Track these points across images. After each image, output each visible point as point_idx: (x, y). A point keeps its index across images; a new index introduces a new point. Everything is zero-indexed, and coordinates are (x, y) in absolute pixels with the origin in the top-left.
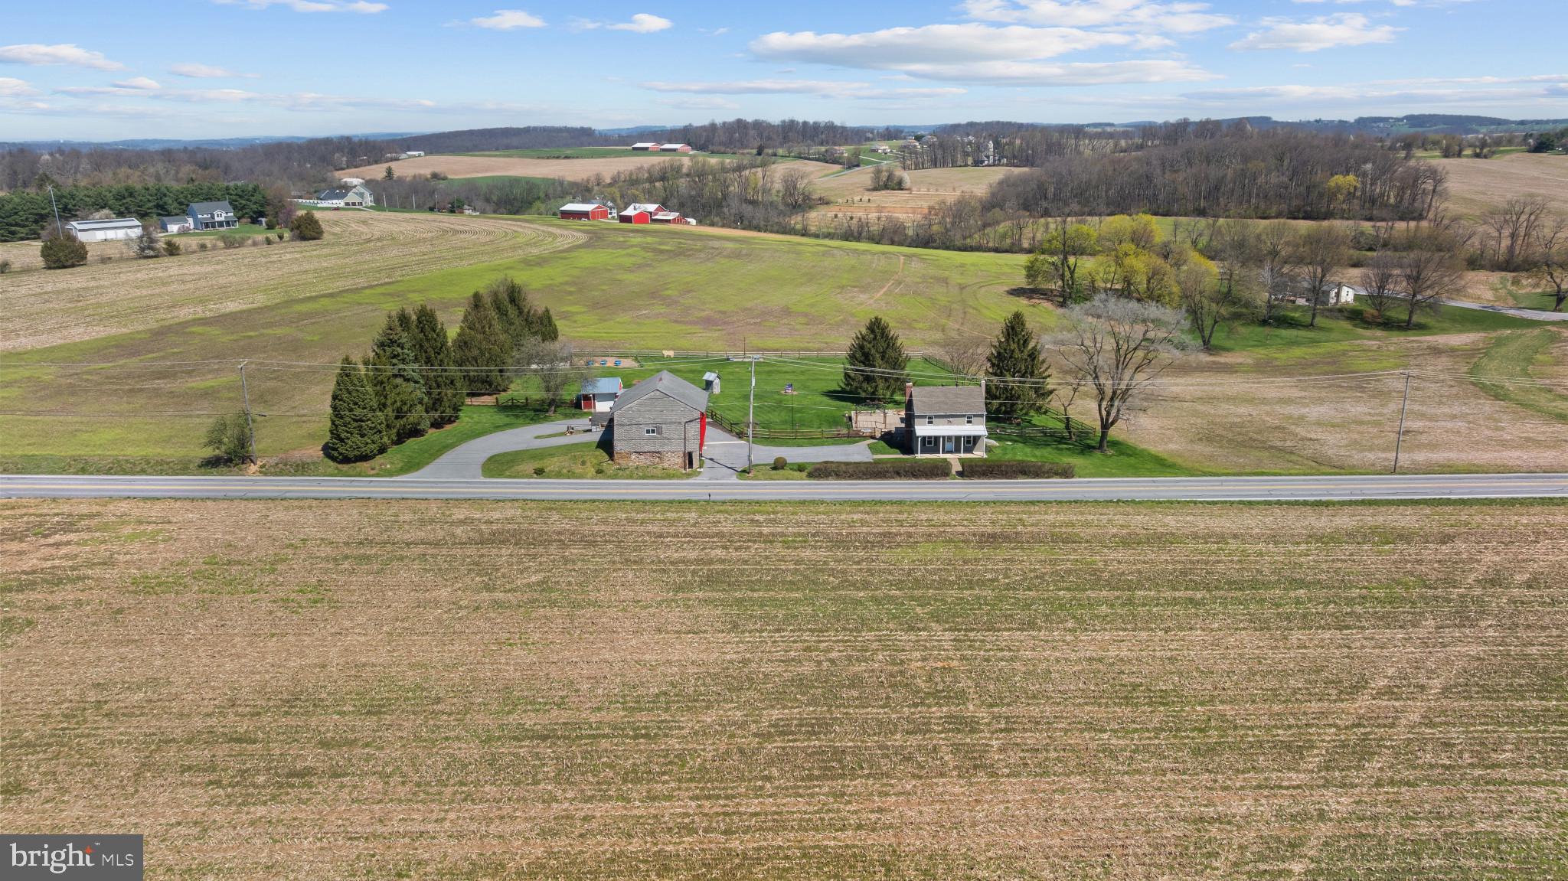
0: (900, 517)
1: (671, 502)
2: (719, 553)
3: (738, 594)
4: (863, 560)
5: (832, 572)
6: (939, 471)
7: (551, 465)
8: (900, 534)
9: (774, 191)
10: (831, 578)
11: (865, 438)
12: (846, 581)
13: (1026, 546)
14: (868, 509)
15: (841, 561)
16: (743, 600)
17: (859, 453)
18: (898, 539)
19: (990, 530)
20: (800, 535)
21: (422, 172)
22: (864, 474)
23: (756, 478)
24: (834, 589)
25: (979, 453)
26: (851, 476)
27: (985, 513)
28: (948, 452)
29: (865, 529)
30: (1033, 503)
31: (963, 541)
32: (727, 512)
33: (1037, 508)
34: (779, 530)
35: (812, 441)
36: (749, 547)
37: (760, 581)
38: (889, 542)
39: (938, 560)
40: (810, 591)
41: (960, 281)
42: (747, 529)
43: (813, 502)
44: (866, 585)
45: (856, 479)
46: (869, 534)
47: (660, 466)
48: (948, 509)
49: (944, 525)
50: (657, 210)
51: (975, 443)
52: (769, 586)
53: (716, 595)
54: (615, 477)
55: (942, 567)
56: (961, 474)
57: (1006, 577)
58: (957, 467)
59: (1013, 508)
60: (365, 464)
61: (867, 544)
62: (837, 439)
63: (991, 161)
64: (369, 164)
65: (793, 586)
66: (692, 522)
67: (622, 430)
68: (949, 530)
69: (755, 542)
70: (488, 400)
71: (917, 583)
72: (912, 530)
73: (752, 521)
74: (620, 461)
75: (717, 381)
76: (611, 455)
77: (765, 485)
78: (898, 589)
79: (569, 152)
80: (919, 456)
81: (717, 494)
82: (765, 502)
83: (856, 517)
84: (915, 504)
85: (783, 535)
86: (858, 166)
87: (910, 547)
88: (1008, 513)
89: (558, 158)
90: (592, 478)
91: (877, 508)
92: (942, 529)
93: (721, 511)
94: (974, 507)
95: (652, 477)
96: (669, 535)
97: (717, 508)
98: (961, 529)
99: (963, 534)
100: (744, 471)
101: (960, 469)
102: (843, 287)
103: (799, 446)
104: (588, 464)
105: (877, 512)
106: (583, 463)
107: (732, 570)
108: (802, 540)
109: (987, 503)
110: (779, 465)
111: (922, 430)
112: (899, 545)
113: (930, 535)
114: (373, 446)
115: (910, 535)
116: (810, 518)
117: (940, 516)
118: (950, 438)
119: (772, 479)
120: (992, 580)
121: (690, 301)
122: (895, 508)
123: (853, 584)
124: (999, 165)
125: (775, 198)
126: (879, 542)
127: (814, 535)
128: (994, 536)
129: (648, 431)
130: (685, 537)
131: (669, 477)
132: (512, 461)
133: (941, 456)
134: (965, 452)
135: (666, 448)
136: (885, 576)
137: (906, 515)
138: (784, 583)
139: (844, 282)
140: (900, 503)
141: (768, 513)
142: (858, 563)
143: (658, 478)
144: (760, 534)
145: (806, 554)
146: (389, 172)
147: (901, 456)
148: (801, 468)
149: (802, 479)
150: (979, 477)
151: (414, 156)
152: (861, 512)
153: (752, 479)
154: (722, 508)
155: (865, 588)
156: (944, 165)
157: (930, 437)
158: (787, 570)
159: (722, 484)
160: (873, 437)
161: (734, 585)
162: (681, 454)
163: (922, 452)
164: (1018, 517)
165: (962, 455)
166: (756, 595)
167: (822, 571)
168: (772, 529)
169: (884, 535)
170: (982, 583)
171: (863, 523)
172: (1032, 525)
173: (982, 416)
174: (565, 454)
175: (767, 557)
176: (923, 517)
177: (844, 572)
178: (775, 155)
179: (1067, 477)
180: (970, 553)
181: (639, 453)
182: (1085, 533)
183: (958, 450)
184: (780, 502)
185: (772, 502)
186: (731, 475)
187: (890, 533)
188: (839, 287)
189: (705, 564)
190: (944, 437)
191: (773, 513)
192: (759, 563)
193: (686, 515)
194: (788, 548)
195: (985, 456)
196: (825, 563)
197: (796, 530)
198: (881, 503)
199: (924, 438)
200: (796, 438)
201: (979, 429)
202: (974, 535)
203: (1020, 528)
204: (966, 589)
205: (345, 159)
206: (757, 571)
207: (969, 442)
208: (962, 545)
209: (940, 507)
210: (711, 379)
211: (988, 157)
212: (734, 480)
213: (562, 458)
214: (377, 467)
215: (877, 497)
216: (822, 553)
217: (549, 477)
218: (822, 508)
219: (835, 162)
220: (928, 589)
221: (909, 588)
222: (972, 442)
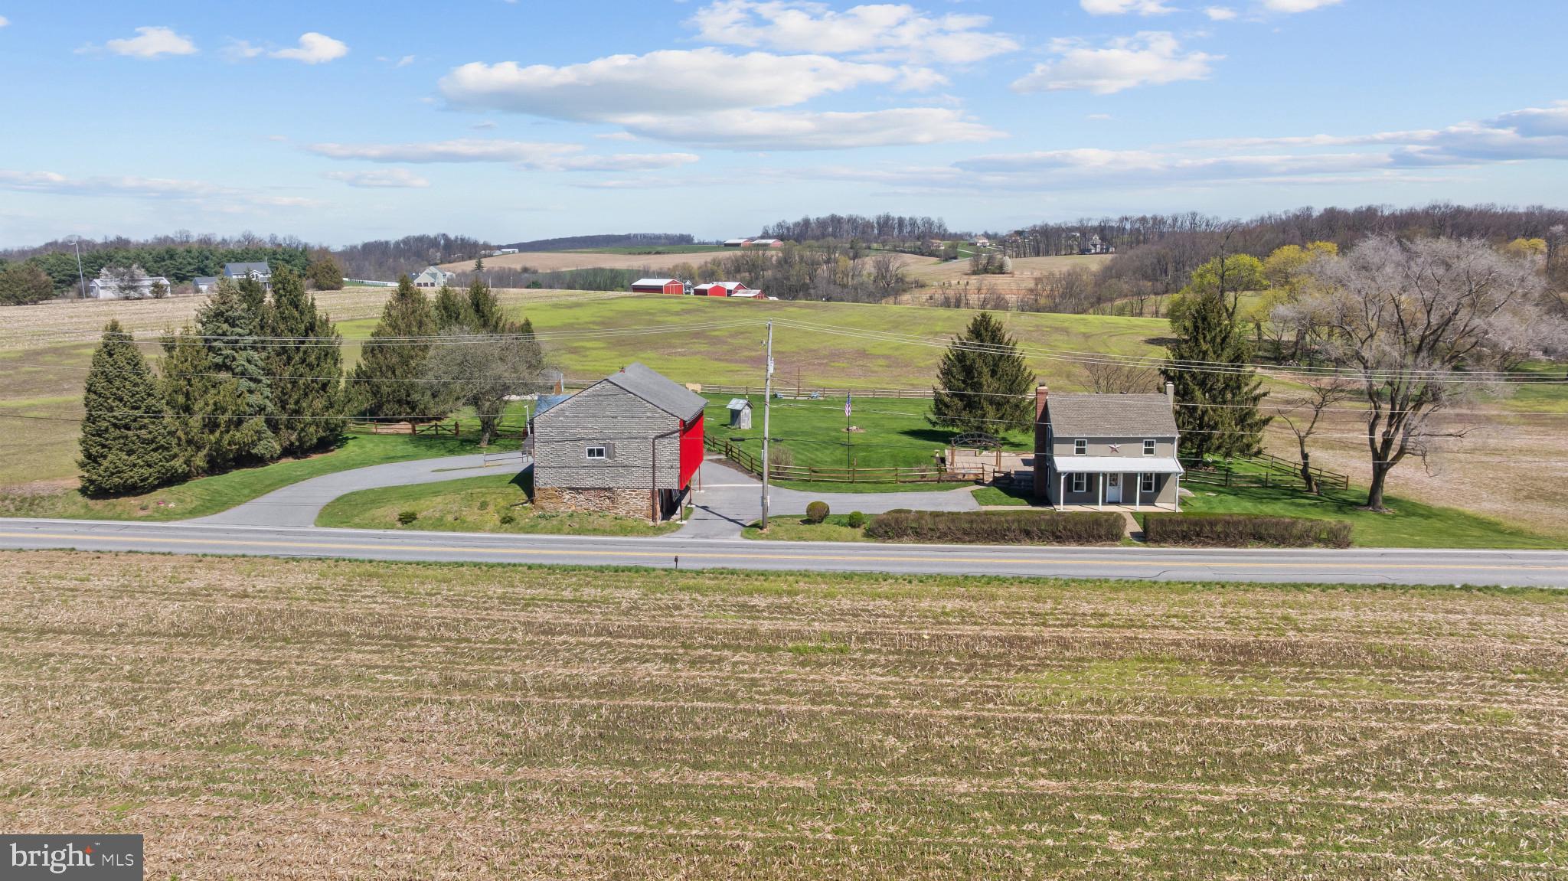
0: (1039, 607)
1: (601, 570)
2: (655, 670)
3: (659, 776)
4: (965, 697)
5: (895, 725)
6: (1104, 531)
7: (427, 508)
8: (1044, 642)
9: (865, 273)
10: (891, 740)
11: (965, 482)
12: (926, 748)
13: (1323, 673)
14: (974, 591)
15: (916, 696)
16: (666, 791)
17: (959, 501)
18: (1040, 651)
19: (1229, 636)
20: (833, 636)
21: (513, 266)
22: (966, 533)
23: (773, 536)
24: (896, 768)
25: (1165, 505)
26: (943, 536)
27: (1210, 605)
28: (1111, 503)
29: (969, 630)
30: (1298, 587)
31: (1182, 660)
32: (698, 590)
33: (1310, 598)
34: (794, 626)
35: (878, 485)
36: (720, 660)
37: (721, 741)
38: (1022, 658)
39: (1137, 701)
40: (838, 772)
41: (1083, 330)
42: (731, 621)
43: (869, 576)
44: (973, 763)
45: (952, 541)
46: (977, 638)
47: (612, 514)
48: (1133, 594)
49: (1131, 624)
50: (738, 288)
51: (1158, 489)
52: (741, 756)
53: (605, 775)
54: (532, 529)
55: (1148, 718)
56: (1143, 537)
57: (1313, 750)
58: (1133, 526)
59: (1260, 595)
60: (134, 501)
61: (974, 660)
62: (920, 484)
63: (1098, 250)
64: (463, 260)
65: (796, 757)
66: (624, 605)
67: (547, 449)
68: (1143, 634)
69: (737, 648)
70: (405, 428)
71: (1102, 763)
72: (1067, 633)
73: (743, 607)
74: (545, 504)
75: (747, 411)
76: (530, 492)
77: (788, 547)
78: (1053, 775)
79: (660, 249)
80: (1061, 508)
81: (689, 560)
82: (778, 574)
83: (950, 605)
84: (1067, 583)
85: (799, 635)
86: (955, 258)
87: (1068, 668)
88: (1256, 604)
89: (649, 253)
90: (492, 531)
91: (992, 589)
92: (1129, 633)
93: (688, 588)
94: (1185, 592)
95: (595, 531)
96: (566, 629)
97: (682, 582)
98: (1169, 635)
99: (1177, 644)
100: (755, 526)
101: (1138, 529)
102: (936, 334)
103: (856, 492)
104: (491, 508)
105: (993, 597)
106: (484, 506)
107: (666, 711)
108: (838, 650)
109: (1207, 585)
110: (816, 516)
111: (1066, 462)
112: (1042, 665)
113: (1107, 645)
114: (146, 472)
115: (1064, 644)
116: (859, 605)
117: (1118, 607)
118: (1114, 476)
119: (801, 539)
120: (1282, 758)
121: (741, 341)
122: (1028, 590)
123: (942, 758)
124: (1106, 253)
125: (866, 279)
126: (999, 656)
127: (861, 639)
128: (1244, 650)
129: (591, 452)
130: (598, 634)
131: (625, 531)
132: (373, 502)
133: (1101, 508)
134: (1142, 502)
135: (621, 484)
136: (1020, 739)
137: (1049, 605)
138: (777, 746)
139: (938, 329)
140: (1035, 581)
141: (779, 594)
142: (955, 703)
143: (604, 533)
144: (753, 633)
145: (843, 678)
146: (479, 266)
147: (1030, 508)
148: (854, 521)
149: (854, 540)
150: (1176, 543)
151: (509, 253)
152: (962, 597)
153: (767, 538)
154: (691, 582)
155: (972, 770)
156: (1047, 253)
157: (1079, 475)
158: (791, 715)
159: (711, 545)
160: (977, 482)
161: (660, 750)
162: (648, 492)
163: (1066, 502)
164: (1279, 612)
165: (1139, 508)
166: (702, 778)
167: (870, 719)
168: (779, 625)
169: (1011, 642)
170: (1258, 765)
171: (965, 617)
172: (1314, 629)
173: (1171, 440)
174: (457, 492)
175: (754, 682)
176: (1085, 608)
177: (921, 724)
178: (869, 248)
179: (1338, 546)
180: (1208, 687)
181: (576, 490)
182: (1441, 647)
183: (1128, 499)
184: (806, 574)
185: (791, 573)
186: (733, 531)
187: (1023, 639)
188: (931, 333)
189: (612, 694)
190: (1105, 475)
191: (789, 593)
192: (732, 696)
193: (618, 594)
194: (803, 664)
195: (1179, 510)
196: (880, 701)
197: (828, 627)
198: (1001, 580)
199: (1070, 476)
200: (853, 482)
201: (1167, 462)
202: (1201, 646)
203: (1291, 634)
204: (1224, 778)
205: (439, 254)
206: (721, 715)
207: (1147, 486)
208: (1182, 668)
209: (1116, 590)
210: (738, 407)
211: (1095, 246)
212: (737, 539)
213: (450, 498)
214: (153, 505)
215: (992, 572)
216: (876, 677)
217: (422, 528)
218: (885, 588)
219: (931, 254)
220: (1129, 777)
221: (1082, 774)
222: (1155, 483)
